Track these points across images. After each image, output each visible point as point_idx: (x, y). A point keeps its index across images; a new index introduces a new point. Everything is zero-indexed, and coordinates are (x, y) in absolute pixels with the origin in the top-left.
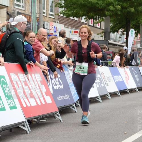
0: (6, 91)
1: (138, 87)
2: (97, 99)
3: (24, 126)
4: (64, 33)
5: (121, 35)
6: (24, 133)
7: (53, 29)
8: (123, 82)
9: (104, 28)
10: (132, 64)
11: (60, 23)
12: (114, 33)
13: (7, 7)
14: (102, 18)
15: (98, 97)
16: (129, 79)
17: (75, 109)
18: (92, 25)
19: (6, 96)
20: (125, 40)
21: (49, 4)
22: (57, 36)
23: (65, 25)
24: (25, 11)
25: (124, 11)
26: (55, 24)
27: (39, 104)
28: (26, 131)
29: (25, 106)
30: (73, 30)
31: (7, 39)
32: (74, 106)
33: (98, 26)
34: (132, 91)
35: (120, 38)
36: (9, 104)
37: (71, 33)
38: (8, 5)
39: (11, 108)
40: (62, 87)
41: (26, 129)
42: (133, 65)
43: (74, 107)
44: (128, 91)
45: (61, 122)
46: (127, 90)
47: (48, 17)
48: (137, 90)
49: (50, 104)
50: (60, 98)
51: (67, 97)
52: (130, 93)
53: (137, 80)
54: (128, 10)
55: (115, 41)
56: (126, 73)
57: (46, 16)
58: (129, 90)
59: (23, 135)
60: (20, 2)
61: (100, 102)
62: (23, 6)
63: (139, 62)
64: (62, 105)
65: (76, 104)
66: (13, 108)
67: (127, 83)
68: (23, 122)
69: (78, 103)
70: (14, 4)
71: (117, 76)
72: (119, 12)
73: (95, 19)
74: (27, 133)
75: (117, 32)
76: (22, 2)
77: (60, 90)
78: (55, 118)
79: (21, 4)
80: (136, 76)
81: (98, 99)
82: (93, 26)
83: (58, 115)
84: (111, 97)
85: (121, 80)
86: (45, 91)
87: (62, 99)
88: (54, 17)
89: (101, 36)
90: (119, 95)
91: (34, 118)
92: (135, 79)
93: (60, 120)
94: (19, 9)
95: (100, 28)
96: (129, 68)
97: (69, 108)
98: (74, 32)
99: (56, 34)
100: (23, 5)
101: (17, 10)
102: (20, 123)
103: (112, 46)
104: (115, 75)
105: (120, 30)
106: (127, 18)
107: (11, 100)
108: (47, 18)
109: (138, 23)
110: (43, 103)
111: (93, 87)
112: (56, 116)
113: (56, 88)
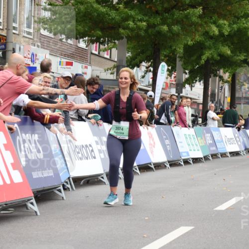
1: (170, 160)
2: (100, 178)
4: (49, 65)
5: (146, 72)
7: (30, 56)
9: (116, 60)
10: (161, 121)
11: (41, 48)
12: (133, 68)
14: (115, 43)
15: (102, 174)
16: (154, 147)
17: (63, 194)
18: (97, 53)
20: (151, 80)
22: (37, 68)
23: (51, 51)
25: (150, 31)
26: (34, 49)
30: (64, 61)
32: (61, 188)
33: (106, 56)
34: (159, 166)
35: (143, 77)
37: (60, 65)
40: (41, 156)
42: (162, 124)
43: (60, 191)
44: (153, 166)
45: (37, 215)
46: (150, 164)
47: (21, 36)
48: (168, 166)
49: (19, 184)
50: (36, 174)
51: (49, 173)
52: (156, 169)
53: (169, 148)
54: (157, 29)
56: (151, 136)
57: (19, 35)
58: (154, 164)
61: (105, 183)
63: (173, 119)
64: (40, 186)
65: (64, 186)
67: (152, 152)
69: (67, 184)
72: (142, 33)
73: (103, 43)
75: (139, 67)
78: (27, 209)
80: (167, 142)
81: (102, 178)
82: (99, 56)
83: (32, 203)
86: (12, 161)
87: (41, 176)
88: (32, 37)
89: (111, 74)
90: (138, 173)
92: (164, 146)
93: (36, 212)
95: (110, 60)
96: (156, 129)
97: (53, 191)
98: (65, 63)
99: (34, 66)
105: (144, 64)
106: (156, 45)
108: (20, 38)
109: (173, 54)
111: (95, 158)
112: (30, 205)
113: (32, 157)
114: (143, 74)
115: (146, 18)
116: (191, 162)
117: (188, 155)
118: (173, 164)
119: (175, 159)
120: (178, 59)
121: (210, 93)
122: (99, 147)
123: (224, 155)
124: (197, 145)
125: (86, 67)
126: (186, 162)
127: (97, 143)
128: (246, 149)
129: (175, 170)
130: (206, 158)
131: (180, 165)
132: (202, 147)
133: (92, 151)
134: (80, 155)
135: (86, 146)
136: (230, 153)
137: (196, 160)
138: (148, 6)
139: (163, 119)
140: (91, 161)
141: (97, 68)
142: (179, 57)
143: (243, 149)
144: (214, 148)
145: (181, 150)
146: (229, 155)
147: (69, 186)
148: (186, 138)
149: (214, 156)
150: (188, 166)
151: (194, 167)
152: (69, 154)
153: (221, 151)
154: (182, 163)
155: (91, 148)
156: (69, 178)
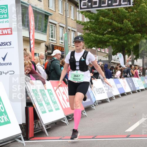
0: (52, 99)
1: (132, 91)
3: (64, 120)
6: (65, 125)
9: (108, 53)
10: (128, 76)
13: (45, 41)
16: (126, 86)
17: (94, 108)
19: (53, 102)
21: (71, 39)
24: (56, 43)
28: (66, 124)
29: (64, 108)
31: (50, 65)
32: (93, 105)
33: (103, 52)
34: (128, 93)
36: (55, 107)
38: (46, 41)
39: (56, 109)
41: (66, 122)
43: (93, 106)
44: (126, 94)
45: (86, 116)
46: (125, 93)
48: (132, 93)
52: (127, 95)
53: (131, 86)
55: (115, 61)
56: (124, 82)
57: (70, 46)
59: (64, 126)
60: (53, 38)
61: (109, 102)
62: (55, 41)
67: (125, 88)
68: (64, 118)
70: (50, 40)
71: (118, 85)
74: (66, 125)
75: (116, 55)
76: (55, 38)
78: (82, 114)
80: (131, 84)
81: (108, 100)
82: (100, 52)
83: (84, 112)
84: (115, 98)
85: (121, 87)
89: (106, 58)
91: (70, 116)
92: (130, 86)
93: (86, 115)
94: (53, 43)
95: (105, 53)
96: (126, 79)
97: (91, 107)
100: (55, 40)
101: (51, 44)
102: (62, 119)
103: (113, 64)
104: (117, 84)
106: (123, 46)
107: (56, 105)
108: (71, 48)
109: (129, 49)
111: (104, 92)
115: (118, 37)
116: (140, 91)
117: (139, 88)
118: (134, 92)
119: (134, 90)
120: (131, 51)
122: (105, 88)
124: (142, 84)
125: (96, 57)
126: (138, 91)
127: (105, 87)
129: (135, 94)
131: (136, 92)
132: (144, 85)
133: (103, 90)
134: (99, 92)
135: (101, 88)
137: (142, 90)
138: (119, 32)
139: (128, 75)
140: (103, 94)
141: (100, 56)
142: (132, 50)
145: (136, 86)
147: (96, 104)
148: (138, 82)
151: (141, 93)
152: (94, 92)
154: (137, 92)
155: (102, 89)
156: (95, 101)
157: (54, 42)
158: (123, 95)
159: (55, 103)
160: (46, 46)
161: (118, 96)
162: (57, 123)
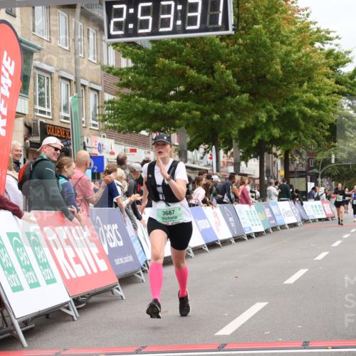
0: (39, 257)
1: (235, 236)
3: (68, 308)
5: (204, 154)
6: (69, 321)
7: (97, 147)
8: (211, 229)
9: (177, 144)
10: (224, 200)
11: (107, 138)
12: (192, 150)
13: (25, 114)
16: (219, 224)
17: (143, 277)
19: (40, 265)
21: (89, 109)
23: (116, 140)
24: (52, 120)
26: (100, 140)
27: (89, 272)
28: (72, 316)
29: (68, 277)
30: (129, 148)
32: (141, 271)
34: (225, 242)
35: (202, 158)
36: (44, 276)
38: (27, 113)
39: (48, 282)
40: (121, 243)
41: (71, 313)
42: (225, 203)
43: (139, 274)
44: (219, 243)
45: (122, 299)
46: (217, 241)
48: (233, 241)
49: (106, 272)
50: (119, 261)
51: (129, 259)
52: (223, 246)
53: (233, 225)
55: (194, 163)
56: (216, 215)
57: (85, 127)
58: (221, 241)
59: (68, 324)
60: (44, 106)
62: (49, 113)
64: (123, 272)
65: (142, 268)
66: (51, 281)
67: (218, 230)
68: (67, 303)
70: (35, 110)
71: (202, 221)
74: (74, 320)
75: (198, 149)
76: (48, 106)
77: (118, 248)
78: (113, 293)
79: (46, 109)
80: (231, 219)
83: (118, 289)
84: (194, 254)
85: (208, 227)
86: (97, 251)
87: (122, 262)
88: (97, 129)
91: (82, 297)
92: (228, 223)
93: (122, 297)
94: (43, 118)
96: (220, 208)
97: (134, 275)
98: (129, 150)
99: (101, 155)
100: (50, 111)
101: (40, 120)
102: (62, 305)
104: (198, 219)
105: (202, 146)
106: (213, 129)
107: (47, 270)
108: (87, 131)
110: (95, 270)
112: (115, 290)
113: (113, 245)
114: (202, 155)
115: (201, 106)
116: (254, 236)
117: (251, 230)
118: (238, 239)
119: (240, 234)
120: (234, 141)
121: (265, 170)
123: (283, 227)
124: (258, 220)
125: (149, 153)
126: (249, 236)
128: (302, 220)
129: (241, 244)
130: (267, 231)
131: (244, 240)
132: (263, 221)
136: (289, 225)
137: (258, 234)
138: (204, 95)
139: (226, 199)
142: (235, 139)
143: (300, 220)
144: (274, 222)
145: (244, 226)
146: (287, 227)
147: (146, 268)
148: (248, 214)
149: (274, 229)
150: (251, 240)
151: (256, 241)
153: (280, 223)
154: (246, 238)
156: (146, 262)
157: (46, 116)
158: (212, 245)
159: (44, 265)
160: (25, 125)
161: (202, 249)
162: (50, 316)
